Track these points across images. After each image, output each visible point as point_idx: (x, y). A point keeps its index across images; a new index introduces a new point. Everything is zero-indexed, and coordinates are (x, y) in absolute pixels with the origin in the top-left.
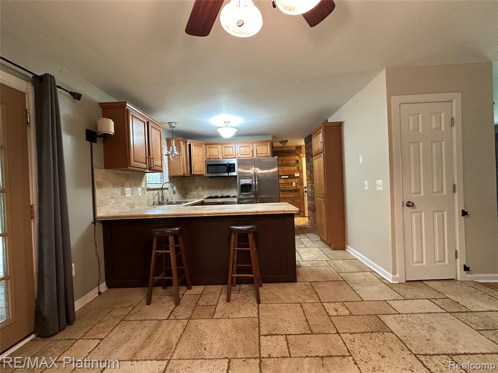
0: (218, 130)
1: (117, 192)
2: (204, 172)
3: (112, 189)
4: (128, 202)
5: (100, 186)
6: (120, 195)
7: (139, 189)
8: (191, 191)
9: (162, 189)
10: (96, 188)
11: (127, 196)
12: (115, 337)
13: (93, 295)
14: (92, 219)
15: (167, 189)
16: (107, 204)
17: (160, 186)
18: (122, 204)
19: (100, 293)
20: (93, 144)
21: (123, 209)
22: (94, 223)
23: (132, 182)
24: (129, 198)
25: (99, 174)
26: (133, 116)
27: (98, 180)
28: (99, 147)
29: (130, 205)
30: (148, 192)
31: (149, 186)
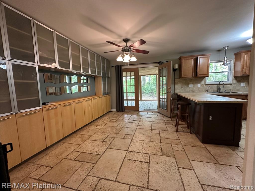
3: (182, 84)
4: (190, 89)
5: (177, 84)
6: (186, 86)
9: (219, 84)
10: (175, 84)
11: (190, 87)
15: (231, 84)
17: (218, 83)
18: (187, 90)
20: (175, 72)
22: (174, 94)
23: (194, 82)
25: (177, 80)
26: (184, 60)
27: (176, 82)
28: (177, 72)
29: (192, 90)
30: (207, 86)
31: (207, 83)
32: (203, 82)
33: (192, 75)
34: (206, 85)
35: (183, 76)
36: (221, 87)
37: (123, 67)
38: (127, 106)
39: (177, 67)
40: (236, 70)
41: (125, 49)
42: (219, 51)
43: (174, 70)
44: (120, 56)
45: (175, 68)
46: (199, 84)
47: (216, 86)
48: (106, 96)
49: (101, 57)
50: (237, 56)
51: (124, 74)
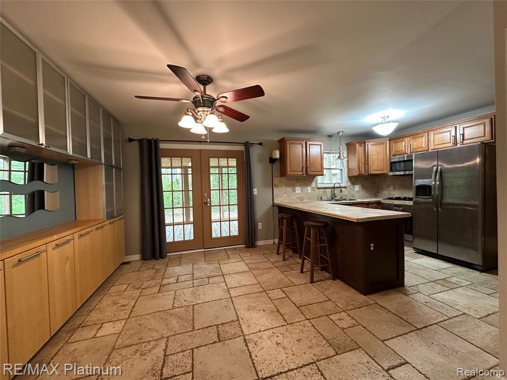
0: (373, 128)
1: (289, 190)
2: (386, 170)
3: (285, 188)
4: (297, 196)
5: (277, 186)
6: (291, 191)
7: (309, 188)
8: (382, 189)
9: (334, 188)
10: (274, 188)
11: (296, 192)
12: (254, 257)
13: (270, 242)
14: (272, 204)
15: (345, 187)
16: (281, 197)
17: (332, 185)
18: (293, 197)
19: (274, 243)
20: (274, 164)
21: (293, 200)
22: (273, 206)
23: (302, 183)
24: (299, 194)
25: (276, 180)
26: (290, 144)
27: (275, 183)
28: (277, 165)
29: (299, 198)
30: (319, 190)
31: (319, 186)
32: (313, 184)
33: (302, 172)
34: (318, 188)
35: (289, 172)
36: (337, 191)
37: (162, 146)
38: (174, 243)
39: (277, 154)
40: (350, 167)
41: (205, 100)
42: (330, 136)
43: (272, 161)
44: (188, 115)
45: (274, 157)
46: (309, 186)
47: (330, 190)
48: (114, 222)
49: (101, 109)
50: (350, 147)
51: (165, 162)
